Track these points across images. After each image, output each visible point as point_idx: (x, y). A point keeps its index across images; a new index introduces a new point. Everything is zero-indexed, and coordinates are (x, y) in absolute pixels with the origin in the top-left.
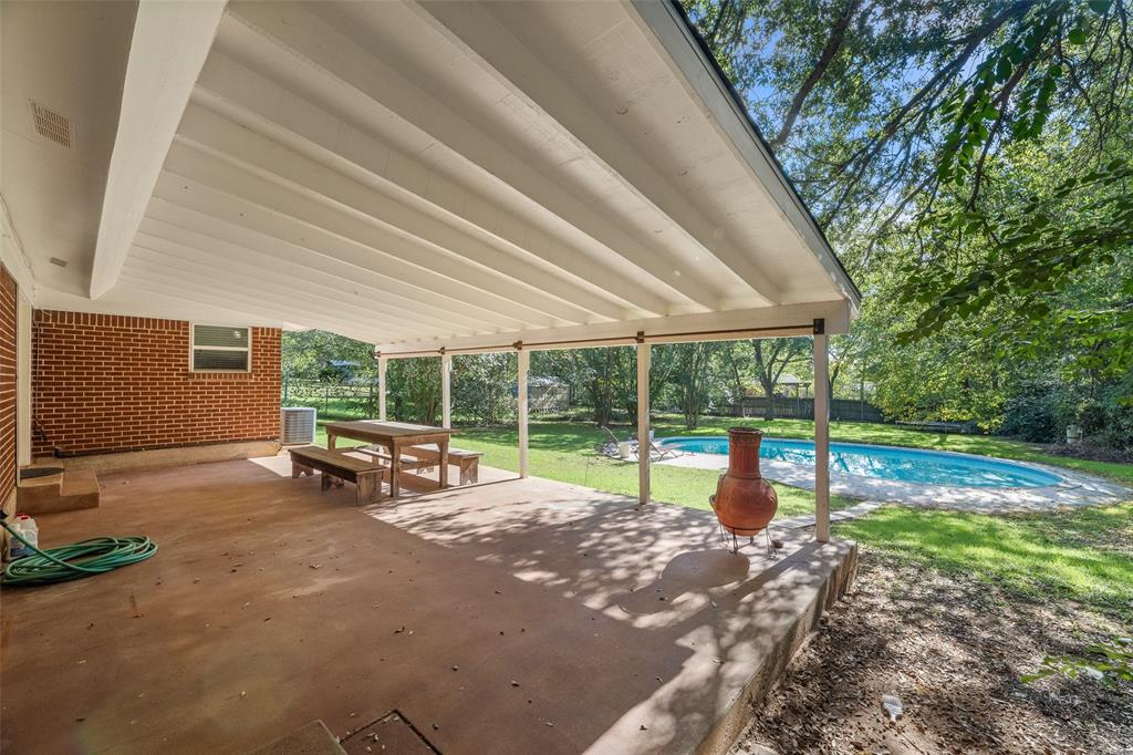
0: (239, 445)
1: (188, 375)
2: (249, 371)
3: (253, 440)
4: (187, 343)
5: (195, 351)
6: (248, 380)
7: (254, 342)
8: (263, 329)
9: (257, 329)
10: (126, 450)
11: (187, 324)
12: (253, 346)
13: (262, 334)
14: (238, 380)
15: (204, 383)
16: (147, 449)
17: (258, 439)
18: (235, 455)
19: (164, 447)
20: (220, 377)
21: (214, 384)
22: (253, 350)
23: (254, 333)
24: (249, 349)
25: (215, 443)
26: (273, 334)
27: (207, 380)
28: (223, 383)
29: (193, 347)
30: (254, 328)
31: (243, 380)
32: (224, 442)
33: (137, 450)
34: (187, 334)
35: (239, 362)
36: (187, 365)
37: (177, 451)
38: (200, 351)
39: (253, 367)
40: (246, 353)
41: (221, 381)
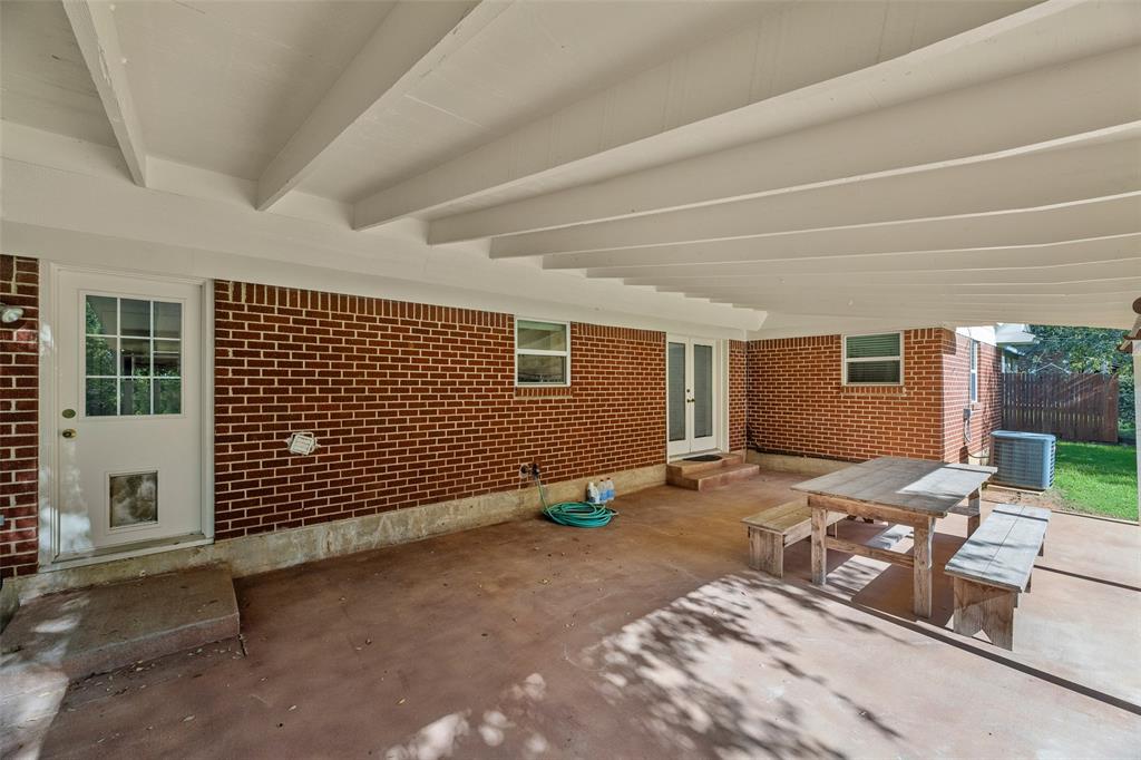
1: (839, 388)
4: (840, 356)
5: (848, 363)
6: (898, 395)
7: (906, 348)
8: (917, 331)
9: (910, 332)
10: (795, 454)
11: (839, 337)
12: (906, 353)
13: (916, 337)
14: (889, 394)
15: (853, 397)
16: (809, 456)
19: (820, 457)
22: (906, 358)
23: (906, 338)
24: (900, 358)
26: (930, 336)
29: (845, 361)
30: (907, 332)
31: (894, 394)
33: (802, 455)
34: (840, 347)
35: (888, 374)
36: (839, 379)
38: (852, 363)
39: (906, 379)
40: (898, 362)
41: (870, 395)
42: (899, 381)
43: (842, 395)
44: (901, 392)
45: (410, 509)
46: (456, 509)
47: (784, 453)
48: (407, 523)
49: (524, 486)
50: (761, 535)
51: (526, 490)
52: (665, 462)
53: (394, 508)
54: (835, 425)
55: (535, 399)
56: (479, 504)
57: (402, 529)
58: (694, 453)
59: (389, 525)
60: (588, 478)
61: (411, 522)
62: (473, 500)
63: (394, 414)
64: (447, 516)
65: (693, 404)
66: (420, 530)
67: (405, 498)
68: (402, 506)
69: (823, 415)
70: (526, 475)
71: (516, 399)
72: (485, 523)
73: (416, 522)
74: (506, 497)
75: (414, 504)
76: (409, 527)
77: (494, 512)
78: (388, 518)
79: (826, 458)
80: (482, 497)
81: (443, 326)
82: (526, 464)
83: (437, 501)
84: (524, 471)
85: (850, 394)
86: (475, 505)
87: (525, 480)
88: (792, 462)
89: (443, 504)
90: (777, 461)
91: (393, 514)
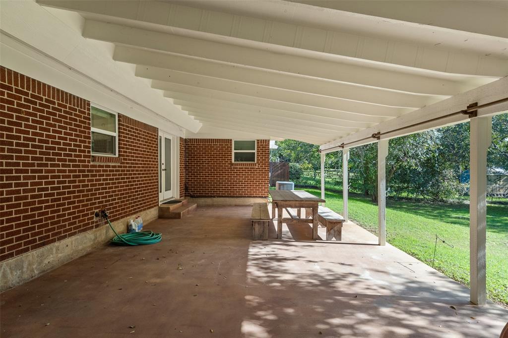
0: (251, 199)
1: (232, 164)
2: (256, 162)
3: (257, 197)
4: (231, 149)
5: (235, 153)
6: (255, 167)
7: (258, 147)
8: (261, 140)
9: (259, 140)
10: (211, 197)
11: (231, 140)
12: (257, 149)
13: (261, 143)
14: (250, 167)
15: (237, 168)
16: (218, 197)
17: (260, 197)
18: (249, 203)
19: (223, 197)
20: (243, 165)
21: (241, 168)
22: (257, 151)
23: (258, 143)
24: (255, 151)
25: (241, 197)
27: (238, 167)
28: (245, 168)
29: (234, 151)
30: (258, 140)
31: (252, 167)
32: (245, 197)
33: (214, 197)
34: (231, 145)
35: (251, 157)
36: (231, 160)
37: (227, 199)
38: (237, 153)
39: (257, 160)
40: (254, 153)
41: (244, 167)
42: (254, 161)
43: (232, 167)
44: (256, 165)
45: (25, 255)
46: (58, 249)
47: (205, 197)
48: (23, 267)
49: (97, 226)
50: (258, 224)
51: (98, 229)
52: (158, 205)
53: (11, 255)
54: (229, 181)
55: (102, 164)
56: (72, 244)
57: (19, 272)
58: (166, 200)
59: (9, 271)
60: (128, 217)
61: (25, 265)
62: (67, 241)
63: (11, 171)
64: (51, 256)
65: (164, 171)
66: (32, 271)
67: (20, 245)
68: (18, 253)
69: (224, 177)
70: (98, 218)
71: (92, 163)
72: (76, 256)
73: (30, 264)
74: (88, 236)
75: (27, 250)
76: (25, 270)
77: (80, 247)
78: (7, 265)
79: (225, 197)
80: (74, 238)
81: (47, 101)
82: (97, 210)
83: (43, 244)
84: (97, 215)
85: (236, 167)
86: (69, 244)
87: (96, 222)
88: (209, 201)
89: (48, 247)
90: (202, 201)
91: (11, 261)
